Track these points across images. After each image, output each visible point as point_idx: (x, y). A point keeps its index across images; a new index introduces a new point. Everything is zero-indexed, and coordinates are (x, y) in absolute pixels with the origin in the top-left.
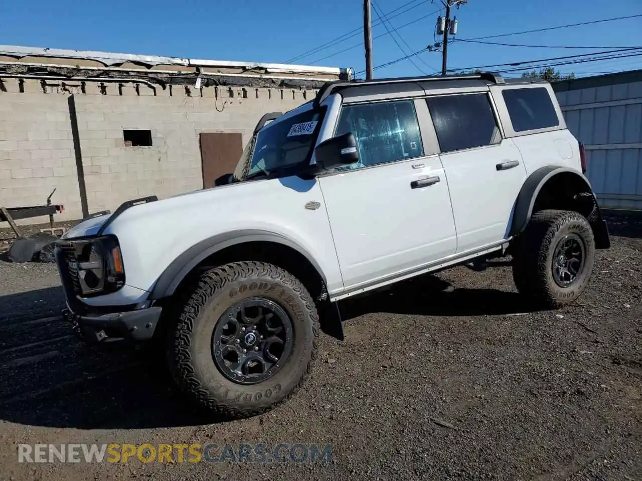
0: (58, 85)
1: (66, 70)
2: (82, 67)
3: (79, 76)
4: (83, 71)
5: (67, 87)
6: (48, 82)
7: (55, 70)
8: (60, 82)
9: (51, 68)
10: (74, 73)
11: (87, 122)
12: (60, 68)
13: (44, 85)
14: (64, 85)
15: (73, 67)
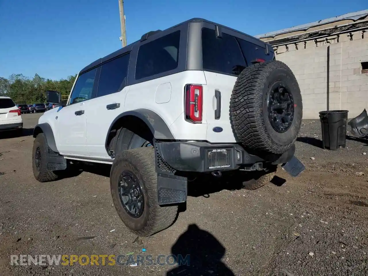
0: (323, 41)
1: (329, 30)
2: (338, 26)
3: (336, 32)
4: (339, 28)
5: (328, 41)
6: (318, 40)
7: (323, 32)
8: (325, 39)
9: (320, 32)
10: (334, 31)
11: (335, 60)
12: (326, 30)
13: (316, 42)
14: (327, 39)
15: (333, 27)
